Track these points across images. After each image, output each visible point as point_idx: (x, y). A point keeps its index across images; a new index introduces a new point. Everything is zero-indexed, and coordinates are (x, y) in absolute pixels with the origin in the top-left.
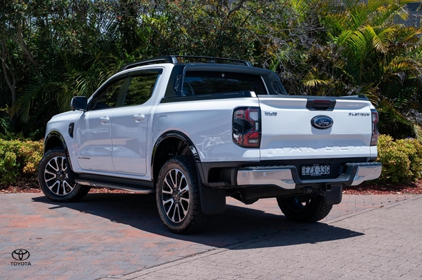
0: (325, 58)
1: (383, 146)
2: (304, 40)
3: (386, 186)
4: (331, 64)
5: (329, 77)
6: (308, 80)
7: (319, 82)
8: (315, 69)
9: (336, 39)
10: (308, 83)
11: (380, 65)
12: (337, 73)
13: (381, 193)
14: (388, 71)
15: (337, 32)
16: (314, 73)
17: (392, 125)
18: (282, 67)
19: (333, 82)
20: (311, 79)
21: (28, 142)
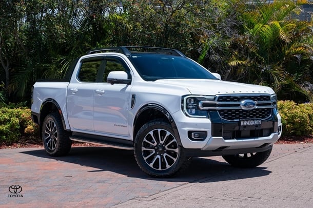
0: (244, 45)
1: (289, 108)
2: (228, 31)
3: (292, 138)
4: (248, 49)
5: (246, 59)
6: (231, 61)
7: (239, 62)
8: (236, 53)
9: (252, 31)
10: (231, 63)
11: (283, 49)
12: (252, 55)
13: (289, 143)
14: (289, 53)
15: (251, 26)
16: (236, 55)
17: (292, 93)
18: (212, 52)
19: (249, 62)
20: (233, 60)
21: (27, 110)
